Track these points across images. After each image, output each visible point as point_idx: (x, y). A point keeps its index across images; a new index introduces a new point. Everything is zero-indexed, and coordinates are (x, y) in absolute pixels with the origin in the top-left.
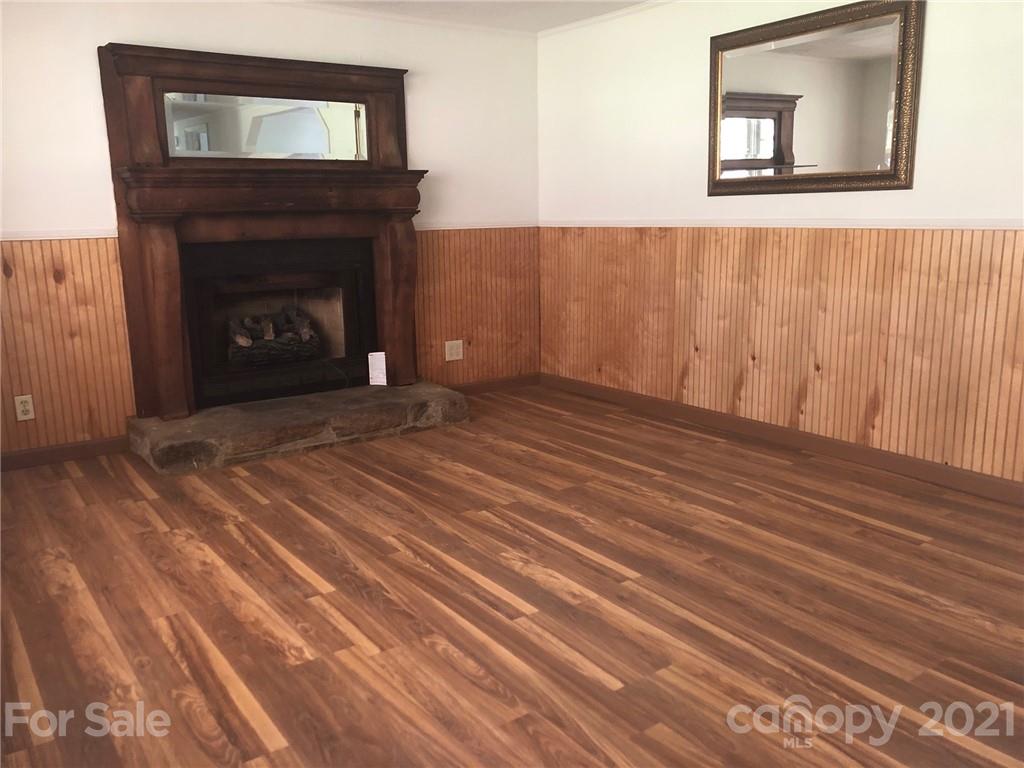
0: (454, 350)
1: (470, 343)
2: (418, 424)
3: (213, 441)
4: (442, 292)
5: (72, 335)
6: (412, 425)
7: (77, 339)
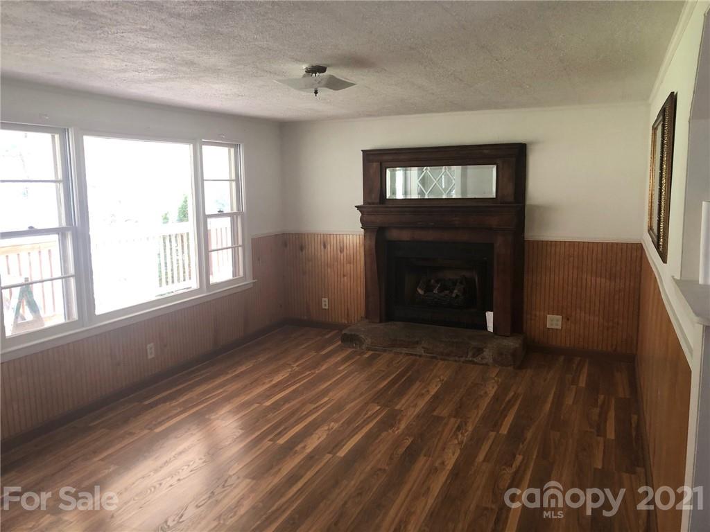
0: (554, 321)
1: (568, 319)
2: (475, 360)
3: (362, 336)
4: (548, 281)
5: (344, 276)
6: (470, 359)
7: (345, 278)
